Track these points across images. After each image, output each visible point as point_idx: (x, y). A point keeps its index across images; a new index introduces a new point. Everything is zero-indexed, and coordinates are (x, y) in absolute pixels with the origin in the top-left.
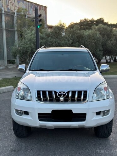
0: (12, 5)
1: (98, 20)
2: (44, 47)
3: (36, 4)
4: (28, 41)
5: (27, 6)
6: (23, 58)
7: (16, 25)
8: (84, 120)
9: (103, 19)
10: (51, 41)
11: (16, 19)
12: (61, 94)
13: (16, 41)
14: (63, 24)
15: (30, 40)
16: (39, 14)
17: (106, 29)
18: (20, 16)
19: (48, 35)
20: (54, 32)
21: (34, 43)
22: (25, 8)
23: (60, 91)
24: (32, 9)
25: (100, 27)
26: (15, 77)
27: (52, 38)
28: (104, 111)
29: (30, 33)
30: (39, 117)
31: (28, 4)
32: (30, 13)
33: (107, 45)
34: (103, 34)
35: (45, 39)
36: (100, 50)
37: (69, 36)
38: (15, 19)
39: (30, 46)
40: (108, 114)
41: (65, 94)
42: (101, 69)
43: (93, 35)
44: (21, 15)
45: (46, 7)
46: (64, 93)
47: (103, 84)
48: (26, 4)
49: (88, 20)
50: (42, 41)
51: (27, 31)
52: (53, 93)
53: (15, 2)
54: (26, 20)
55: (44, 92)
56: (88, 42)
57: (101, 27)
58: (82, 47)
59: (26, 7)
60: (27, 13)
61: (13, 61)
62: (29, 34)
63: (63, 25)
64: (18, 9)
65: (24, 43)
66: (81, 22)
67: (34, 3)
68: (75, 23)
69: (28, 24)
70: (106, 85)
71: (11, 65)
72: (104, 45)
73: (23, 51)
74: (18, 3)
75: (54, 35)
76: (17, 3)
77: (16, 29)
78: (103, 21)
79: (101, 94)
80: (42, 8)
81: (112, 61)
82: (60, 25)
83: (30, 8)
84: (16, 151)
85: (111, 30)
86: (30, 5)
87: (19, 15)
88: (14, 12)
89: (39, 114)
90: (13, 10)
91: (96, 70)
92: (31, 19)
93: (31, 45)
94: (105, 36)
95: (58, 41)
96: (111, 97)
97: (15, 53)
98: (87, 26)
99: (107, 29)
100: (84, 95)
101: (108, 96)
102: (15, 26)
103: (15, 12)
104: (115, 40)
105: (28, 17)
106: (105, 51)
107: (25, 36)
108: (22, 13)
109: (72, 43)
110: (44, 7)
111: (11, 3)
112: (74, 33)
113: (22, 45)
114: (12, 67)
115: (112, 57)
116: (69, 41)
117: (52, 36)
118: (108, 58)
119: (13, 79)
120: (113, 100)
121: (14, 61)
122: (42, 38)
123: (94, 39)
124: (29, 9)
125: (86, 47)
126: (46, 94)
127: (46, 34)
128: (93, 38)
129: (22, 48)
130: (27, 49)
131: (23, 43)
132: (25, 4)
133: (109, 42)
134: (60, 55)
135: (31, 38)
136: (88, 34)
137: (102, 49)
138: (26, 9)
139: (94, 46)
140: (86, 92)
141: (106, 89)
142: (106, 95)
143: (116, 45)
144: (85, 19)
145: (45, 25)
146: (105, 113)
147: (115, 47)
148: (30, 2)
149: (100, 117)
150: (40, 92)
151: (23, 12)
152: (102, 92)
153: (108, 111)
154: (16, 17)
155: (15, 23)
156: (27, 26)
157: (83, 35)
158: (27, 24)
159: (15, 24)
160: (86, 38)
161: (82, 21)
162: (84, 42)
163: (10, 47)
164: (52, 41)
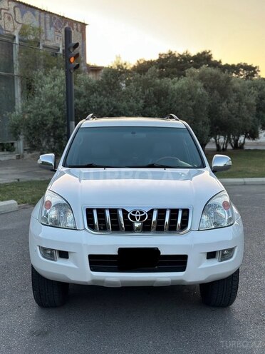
0: (9, 18)
1: (199, 54)
2: (93, 117)
3: (63, 17)
4: (47, 101)
5: (42, 20)
6: (34, 138)
7: (18, 64)
8: (183, 269)
9: (210, 54)
10: (98, 100)
11: (18, 50)
12: (136, 215)
13: (16, 100)
14: (125, 64)
15: (51, 98)
16: (74, 41)
17: (216, 76)
18: (27, 44)
19: (92, 89)
20: (105, 81)
21: (59, 105)
22: (38, 27)
23: (133, 209)
24: (52, 28)
25: (203, 72)
26: (16, 181)
27: (100, 95)
28: (223, 251)
29: (50, 83)
30: (91, 263)
31: (45, 18)
32: (49, 38)
33: (220, 112)
34: (210, 88)
35: (85, 97)
36: (204, 124)
37: (137, 90)
38: (16, 49)
39: (50, 112)
40: (231, 257)
41: (145, 216)
42: (214, 165)
43: (188, 89)
44: (28, 41)
45: (84, 25)
46: (142, 212)
47: (220, 197)
48: (40, 16)
49: (177, 56)
50: (77, 100)
51: (44, 78)
52: (120, 213)
53: (15, 12)
54: (40, 53)
55: (101, 212)
56: (178, 105)
57: (207, 71)
58: (172, 118)
59: (40, 23)
60: (43, 37)
61: (10, 145)
62: (48, 86)
63: (124, 67)
64: (22, 29)
65: (38, 104)
66: (160, 60)
67: (58, 15)
68: (147, 60)
69: (45, 61)
70: (227, 199)
71: (5, 153)
72: (213, 112)
73: (36, 122)
74: (22, 15)
75: (105, 89)
76: (20, 16)
77: (16, 72)
78: (210, 57)
79: (217, 215)
80: (75, 27)
81: (229, 147)
82: (118, 66)
83: (48, 25)
84: (41, 334)
85: (228, 80)
86: (48, 20)
87: (24, 41)
88: (13, 33)
89: (91, 257)
90: (9, 30)
91: (203, 166)
92: (50, 52)
93: (53, 110)
94: (215, 92)
95: (114, 102)
96: (236, 223)
97: (17, 128)
98: (175, 69)
99: (219, 77)
100: (183, 217)
101: (230, 219)
102: (15, 66)
103: (16, 34)
104: (236, 102)
105: (44, 46)
106: (215, 126)
107: (40, 89)
108: (32, 38)
109: (145, 107)
110: (79, 25)
111: (5, 13)
112: (147, 84)
113: (34, 109)
114: (7, 158)
115: (229, 139)
116: (138, 102)
117: (100, 90)
118: (222, 140)
119: (12, 184)
120: (241, 230)
121: (12, 144)
122: (79, 95)
123: (190, 99)
124: (46, 28)
125: (180, 117)
126: (104, 216)
127: (87, 87)
128: (190, 96)
129: (32, 115)
130: (45, 118)
131: (36, 105)
132: (38, 17)
133: (224, 104)
134: (129, 135)
135: (54, 95)
136: (178, 88)
137: (208, 120)
138: (39, 29)
139: (192, 114)
140: (186, 212)
141: (226, 205)
142: (227, 218)
143: (239, 112)
144: (170, 53)
145: (82, 65)
146: (225, 254)
147: (236, 117)
148: (49, 13)
149: (215, 263)
150: (93, 212)
151: (33, 35)
152: (219, 211)
153: (231, 250)
154: (17, 46)
155: (14, 59)
156: (42, 67)
157: (168, 88)
158: (42, 62)
159: (15, 61)
160: (173, 97)
161: (163, 57)
162: (171, 104)
163: (6, 114)
164: (100, 102)
